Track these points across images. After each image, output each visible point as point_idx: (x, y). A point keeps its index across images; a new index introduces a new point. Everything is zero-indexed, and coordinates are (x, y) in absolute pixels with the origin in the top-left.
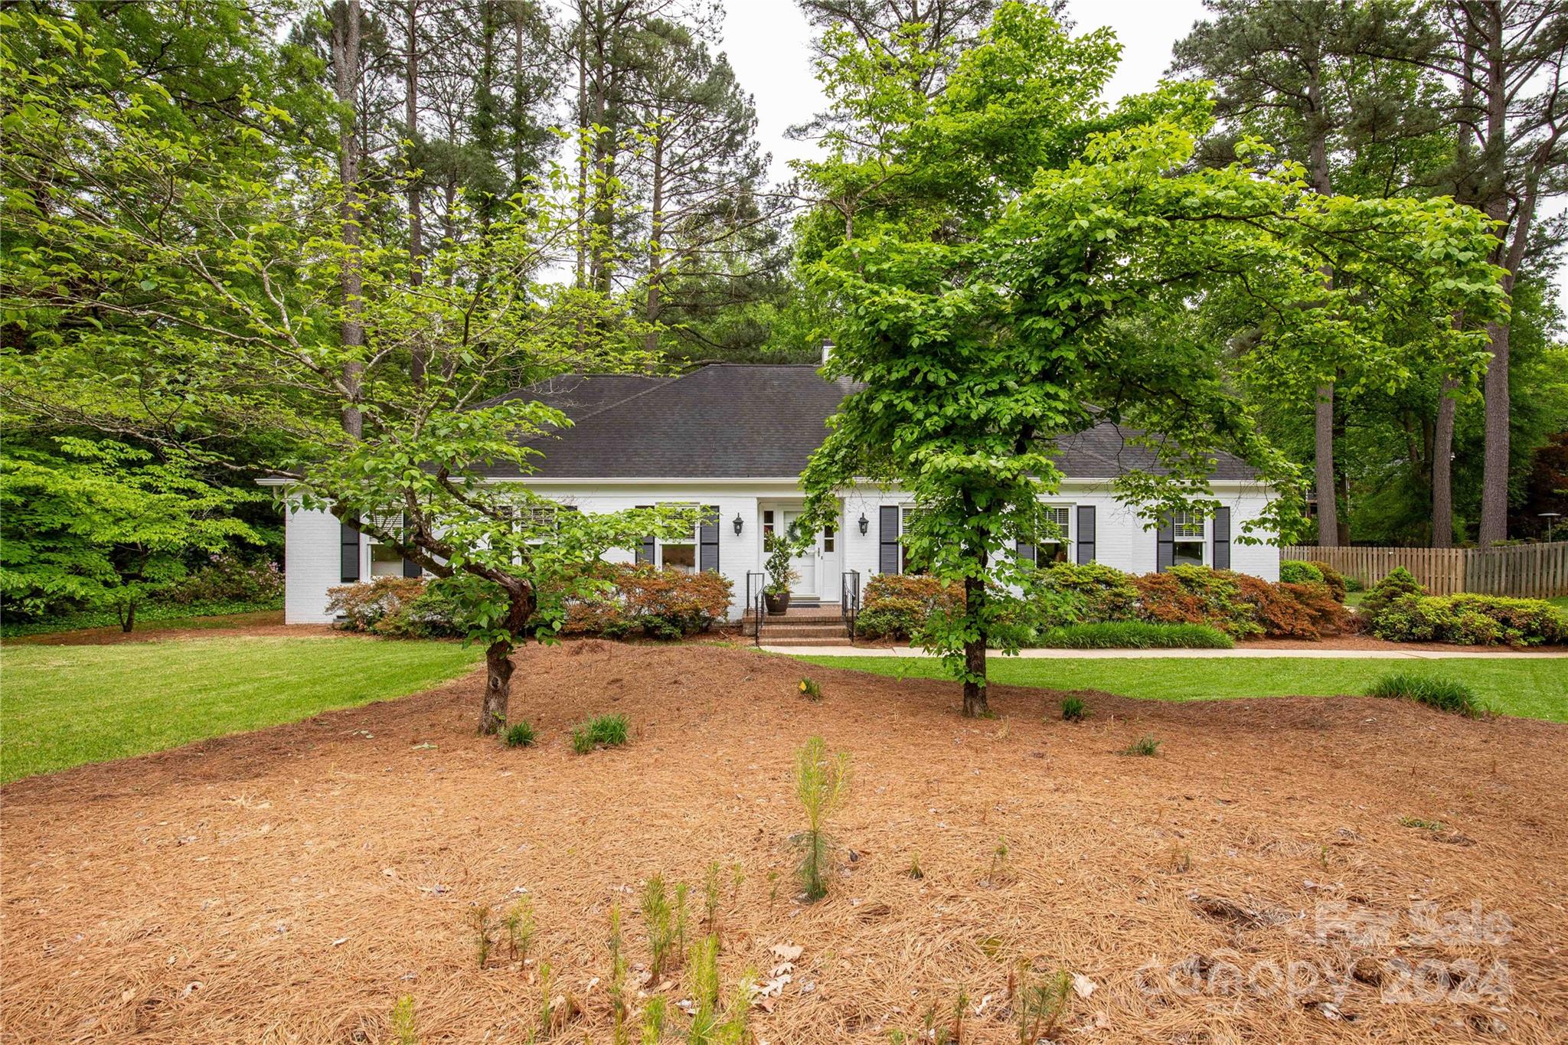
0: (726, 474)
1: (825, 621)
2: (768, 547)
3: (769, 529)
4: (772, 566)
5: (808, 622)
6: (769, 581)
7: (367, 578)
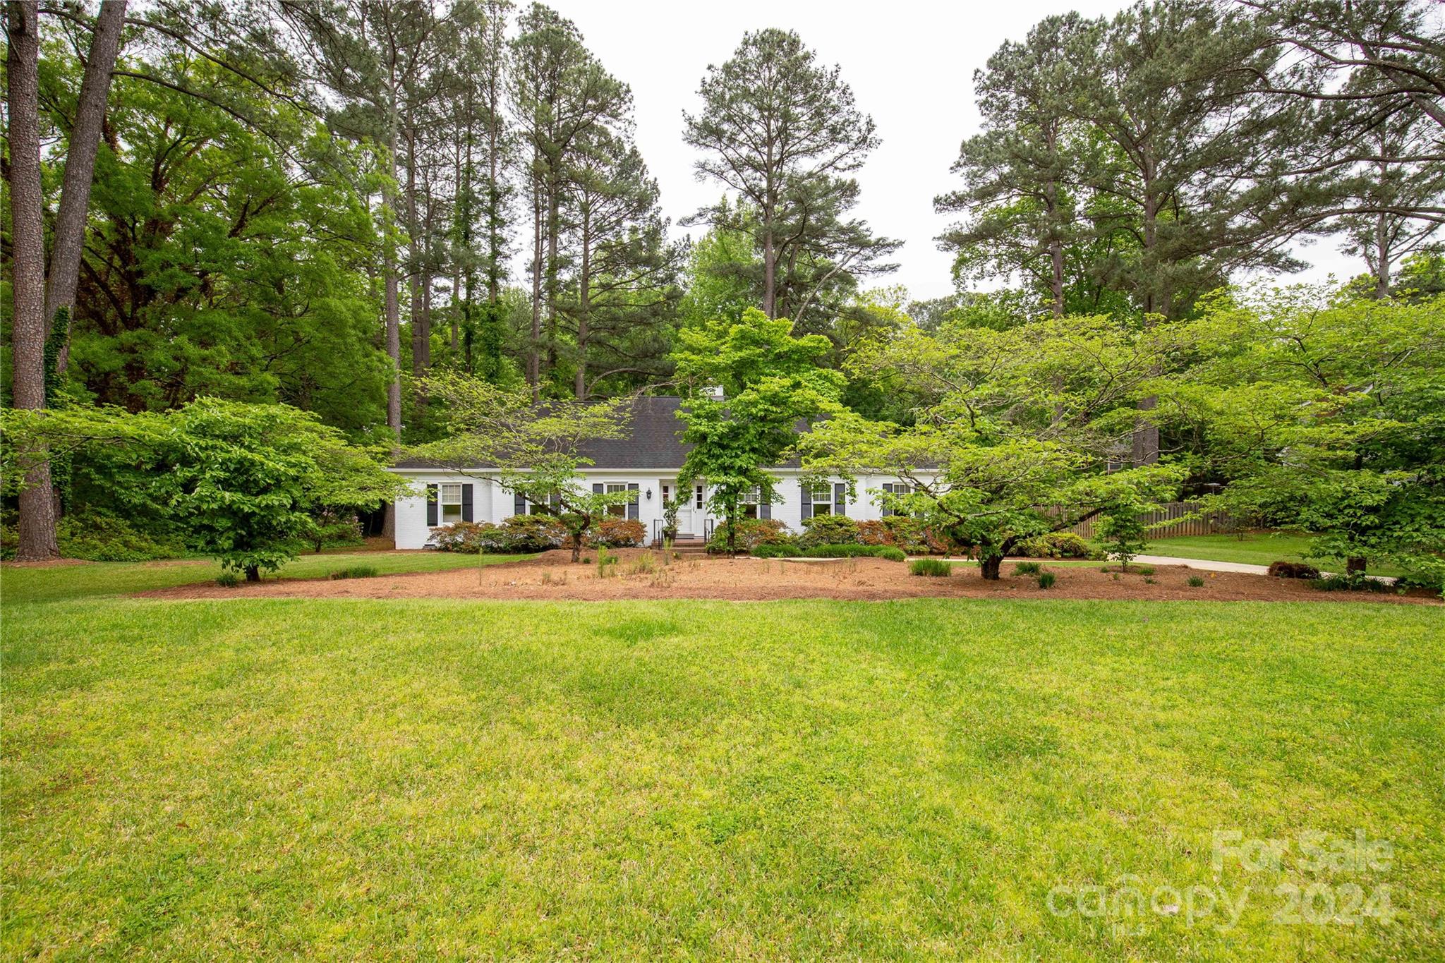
0: (642, 467)
1: (695, 545)
2: (666, 505)
3: (666, 496)
4: (667, 516)
5: (690, 545)
6: (666, 524)
7: (441, 524)
